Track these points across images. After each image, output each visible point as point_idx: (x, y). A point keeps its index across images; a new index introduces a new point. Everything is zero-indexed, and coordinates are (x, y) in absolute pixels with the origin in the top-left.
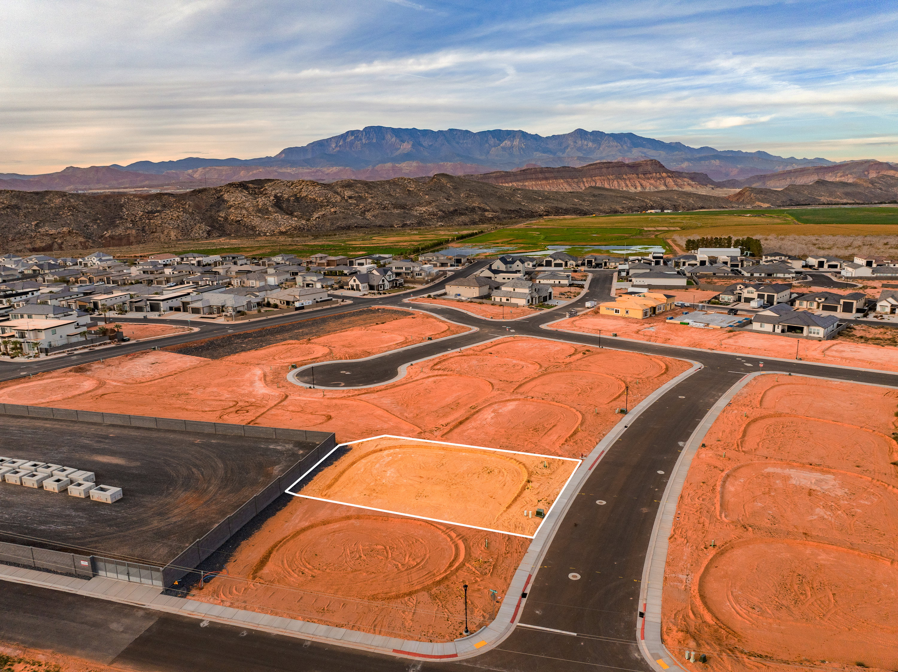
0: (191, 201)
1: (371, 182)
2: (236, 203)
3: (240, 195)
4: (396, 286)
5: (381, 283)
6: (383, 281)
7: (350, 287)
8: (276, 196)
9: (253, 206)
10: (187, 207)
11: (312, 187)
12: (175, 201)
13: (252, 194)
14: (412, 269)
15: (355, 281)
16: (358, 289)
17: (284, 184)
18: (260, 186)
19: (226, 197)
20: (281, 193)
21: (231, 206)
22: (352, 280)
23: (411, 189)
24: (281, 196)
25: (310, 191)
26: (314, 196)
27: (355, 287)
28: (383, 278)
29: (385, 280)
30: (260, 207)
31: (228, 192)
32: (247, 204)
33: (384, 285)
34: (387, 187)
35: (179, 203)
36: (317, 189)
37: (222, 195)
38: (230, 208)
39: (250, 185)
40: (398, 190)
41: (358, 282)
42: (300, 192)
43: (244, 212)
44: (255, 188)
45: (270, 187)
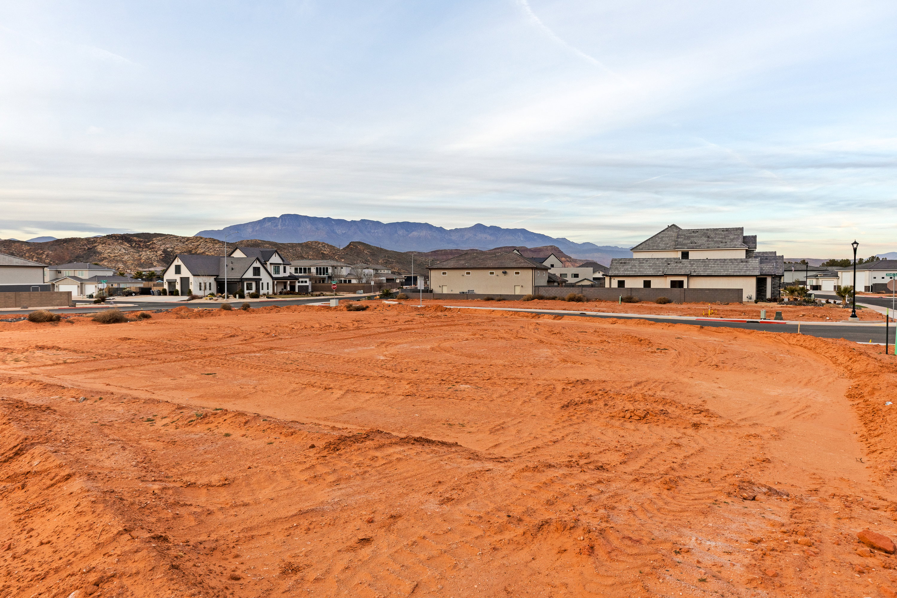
0: (52, 251)
1: (281, 244)
2: (112, 255)
3: (119, 247)
4: (292, 291)
5: (250, 274)
6: (257, 271)
7: (166, 286)
8: (165, 251)
9: (134, 260)
10: (44, 257)
11: (212, 244)
12: (28, 251)
13: (134, 247)
14: (330, 271)
15: (178, 270)
16: (186, 291)
17: (177, 240)
18: (146, 240)
19: (100, 248)
20: (172, 248)
21: (105, 258)
22: (172, 268)
23: (325, 252)
24: (172, 251)
25: (208, 248)
26: (213, 253)
27: (178, 287)
28: (257, 264)
29: (262, 270)
30: (142, 261)
31: (104, 243)
32: (126, 257)
33: (258, 281)
34: (299, 249)
35: (34, 252)
36: (217, 246)
37: (96, 246)
38: (103, 260)
39: (135, 238)
40: (311, 253)
41: (185, 272)
42: (196, 248)
43: (121, 265)
44: (141, 241)
45: (160, 241)
